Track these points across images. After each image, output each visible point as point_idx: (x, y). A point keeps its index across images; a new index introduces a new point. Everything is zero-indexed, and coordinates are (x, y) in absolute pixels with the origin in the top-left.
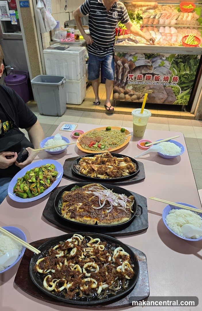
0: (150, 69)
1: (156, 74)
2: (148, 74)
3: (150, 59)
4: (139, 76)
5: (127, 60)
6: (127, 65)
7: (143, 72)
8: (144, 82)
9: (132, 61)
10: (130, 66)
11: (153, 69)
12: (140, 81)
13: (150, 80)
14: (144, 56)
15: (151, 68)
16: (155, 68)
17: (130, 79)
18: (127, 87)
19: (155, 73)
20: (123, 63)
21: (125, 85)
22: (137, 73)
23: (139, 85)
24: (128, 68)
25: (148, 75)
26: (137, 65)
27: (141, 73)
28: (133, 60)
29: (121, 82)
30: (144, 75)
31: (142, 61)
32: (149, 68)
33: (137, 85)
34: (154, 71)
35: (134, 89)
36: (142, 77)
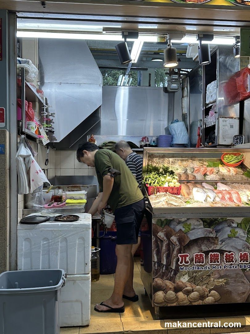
0: (214, 243)
1: (227, 251)
2: (212, 251)
3: (212, 227)
4: (197, 255)
5: (174, 231)
6: (174, 239)
7: (204, 248)
8: (208, 266)
9: (183, 232)
10: (180, 240)
11: (220, 243)
12: (201, 264)
13: (218, 262)
14: (202, 222)
15: (216, 241)
16: (223, 241)
17: (184, 263)
18: (180, 277)
19: (224, 249)
20: (168, 235)
21: (175, 274)
22: (195, 252)
23: (201, 271)
24: (177, 243)
25: (213, 254)
26: (193, 238)
27: (201, 251)
28: (183, 229)
29: (167, 269)
30: (207, 253)
31: (199, 232)
32: (213, 241)
33: (196, 272)
34: (221, 246)
35: (192, 279)
36: (204, 256)
